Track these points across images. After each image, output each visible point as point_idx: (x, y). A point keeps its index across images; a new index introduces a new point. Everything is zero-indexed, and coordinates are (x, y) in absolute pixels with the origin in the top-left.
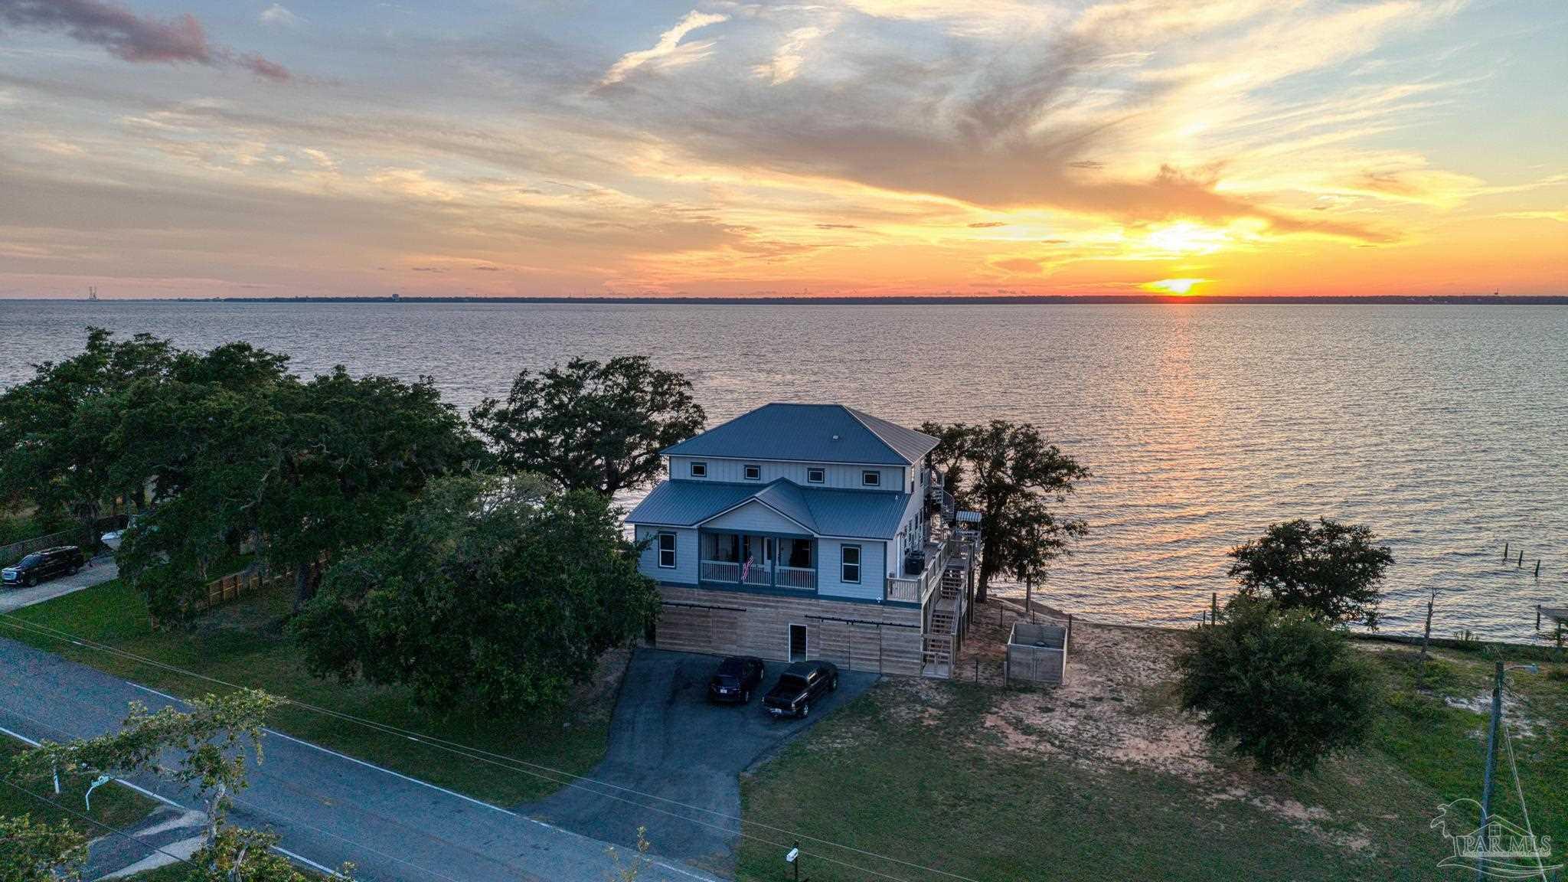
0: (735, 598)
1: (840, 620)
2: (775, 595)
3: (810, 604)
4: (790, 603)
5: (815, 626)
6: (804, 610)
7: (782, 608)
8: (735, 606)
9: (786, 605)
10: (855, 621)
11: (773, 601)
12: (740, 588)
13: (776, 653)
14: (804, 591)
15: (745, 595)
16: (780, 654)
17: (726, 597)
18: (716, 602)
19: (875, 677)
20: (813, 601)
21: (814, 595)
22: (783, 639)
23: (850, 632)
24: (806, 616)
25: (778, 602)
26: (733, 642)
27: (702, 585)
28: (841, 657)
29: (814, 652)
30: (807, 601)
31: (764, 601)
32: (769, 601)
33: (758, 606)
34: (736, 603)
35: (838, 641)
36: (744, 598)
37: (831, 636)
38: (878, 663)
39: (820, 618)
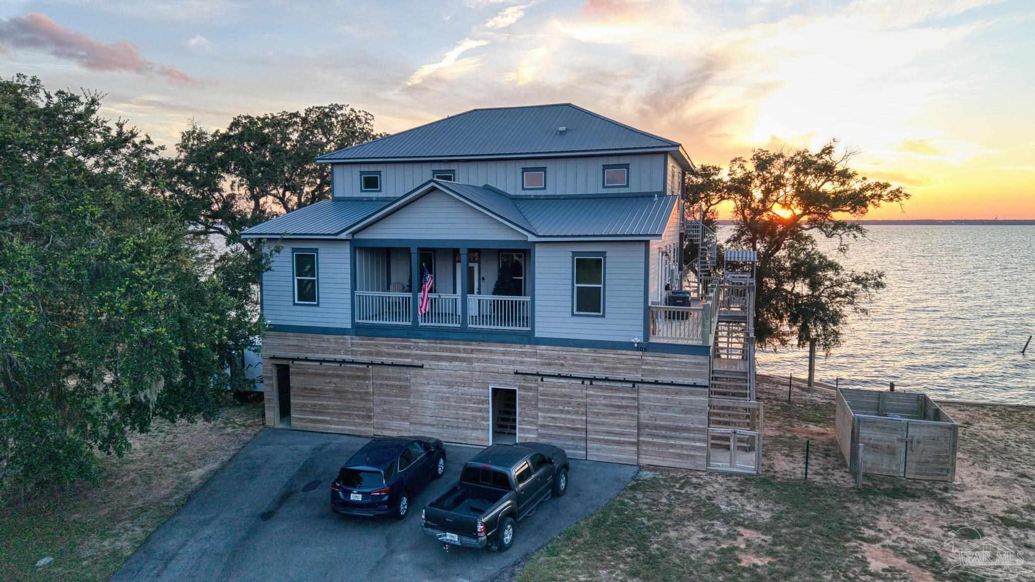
0: (408, 347)
1: (571, 377)
2: (468, 341)
3: (522, 353)
4: (491, 352)
5: (530, 389)
6: (513, 363)
7: (479, 360)
8: (408, 361)
9: (486, 356)
10: (595, 379)
11: (465, 351)
12: (414, 332)
13: (469, 432)
14: (513, 333)
15: (422, 343)
16: (475, 434)
17: (393, 346)
18: (379, 354)
19: (631, 472)
20: (528, 348)
21: (529, 338)
22: (480, 410)
23: (587, 396)
24: (516, 373)
25: (472, 351)
26: (406, 418)
27: (358, 330)
28: (573, 438)
29: (529, 431)
30: (517, 348)
31: (450, 350)
32: (458, 351)
33: (440, 358)
34: (408, 356)
35: (569, 412)
36: (420, 348)
37: (556, 403)
38: (634, 448)
39: (538, 374)
